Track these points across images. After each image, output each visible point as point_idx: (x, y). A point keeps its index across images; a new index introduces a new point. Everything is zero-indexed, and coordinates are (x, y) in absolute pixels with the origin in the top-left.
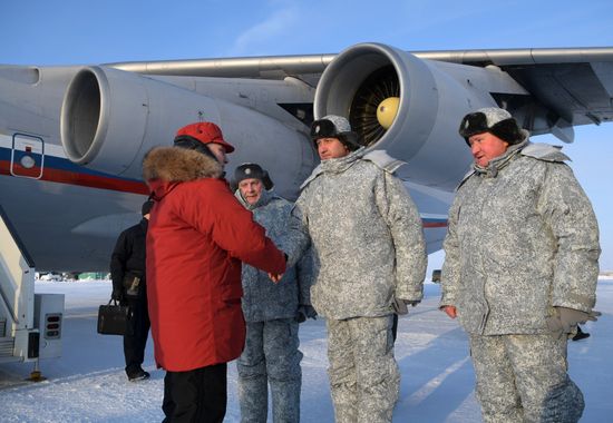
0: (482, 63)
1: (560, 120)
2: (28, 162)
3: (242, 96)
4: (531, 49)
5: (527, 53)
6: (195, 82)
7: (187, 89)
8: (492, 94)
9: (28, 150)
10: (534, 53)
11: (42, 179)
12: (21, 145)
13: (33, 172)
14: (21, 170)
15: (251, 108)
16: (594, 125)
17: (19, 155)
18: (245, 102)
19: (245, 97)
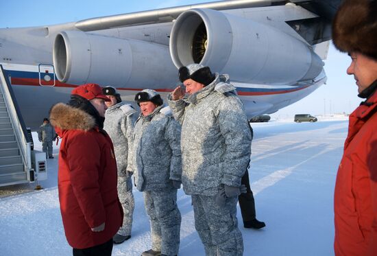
2: (47, 78)
3: (146, 35)
6: (119, 32)
7: (113, 37)
8: (287, 22)
9: (47, 72)
11: (56, 86)
12: (43, 69)
13: (51, 83)
14: (45, 83)
15: (152, 41)
17: (43, 75)
18: (148, 38)
19: (148, 35)
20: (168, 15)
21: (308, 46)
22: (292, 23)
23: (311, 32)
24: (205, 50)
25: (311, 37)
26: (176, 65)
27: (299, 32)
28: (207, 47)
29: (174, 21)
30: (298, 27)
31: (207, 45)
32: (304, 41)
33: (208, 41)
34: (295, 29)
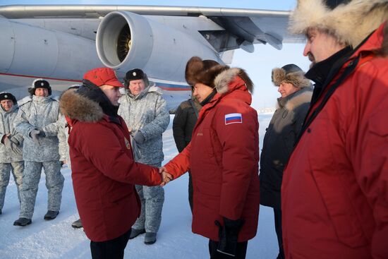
0: (197, 14)
1: (245, 41)
3: (72, 29)
4: (221, 8)
5: (218, 10)
6: (44, 22)
7: (39, 27)
8: (200, 32)
10: (222, 10)
15: (78, 35)
16: (262, 44)
18: (74, 31)
19: (74, 29)
20: (95, 12)
21: (215, 53)
22: (203, 33)
23: (219, 41)
24: (128, 49)
25: (218, 46)
26: (102, 60)
27: (209, 40)
28: (130, 46)
29: (100, 18)
30: (208, 36)
31: (131, 44)
32: (212, 48)
33: (131, 41)
34: (206, 37)
